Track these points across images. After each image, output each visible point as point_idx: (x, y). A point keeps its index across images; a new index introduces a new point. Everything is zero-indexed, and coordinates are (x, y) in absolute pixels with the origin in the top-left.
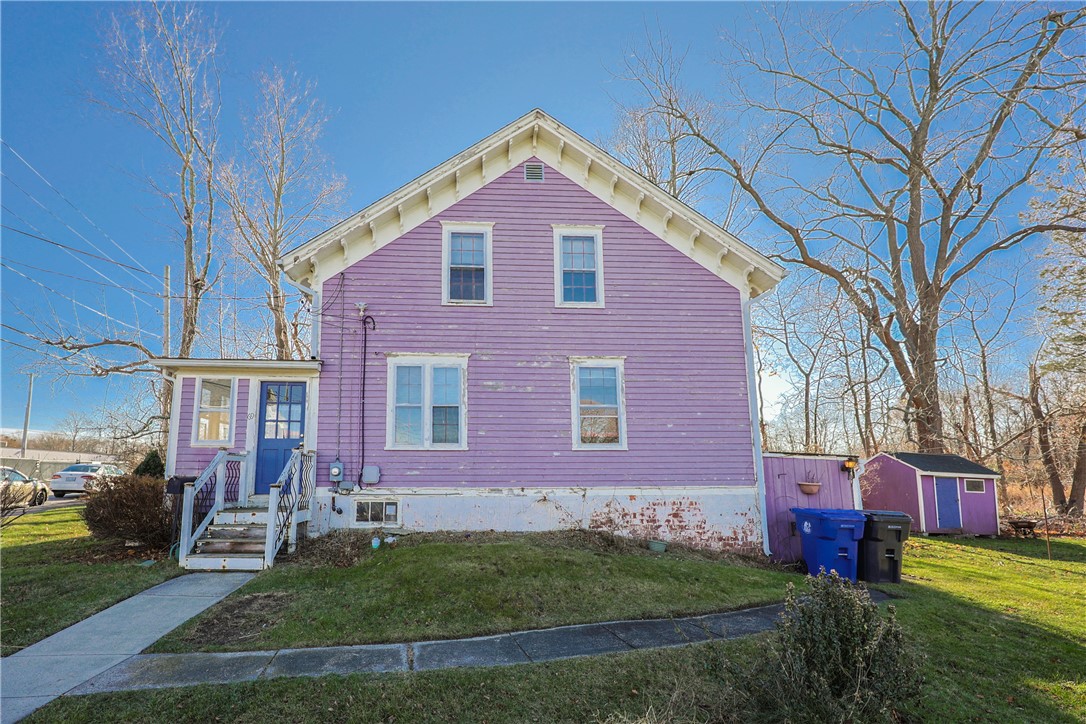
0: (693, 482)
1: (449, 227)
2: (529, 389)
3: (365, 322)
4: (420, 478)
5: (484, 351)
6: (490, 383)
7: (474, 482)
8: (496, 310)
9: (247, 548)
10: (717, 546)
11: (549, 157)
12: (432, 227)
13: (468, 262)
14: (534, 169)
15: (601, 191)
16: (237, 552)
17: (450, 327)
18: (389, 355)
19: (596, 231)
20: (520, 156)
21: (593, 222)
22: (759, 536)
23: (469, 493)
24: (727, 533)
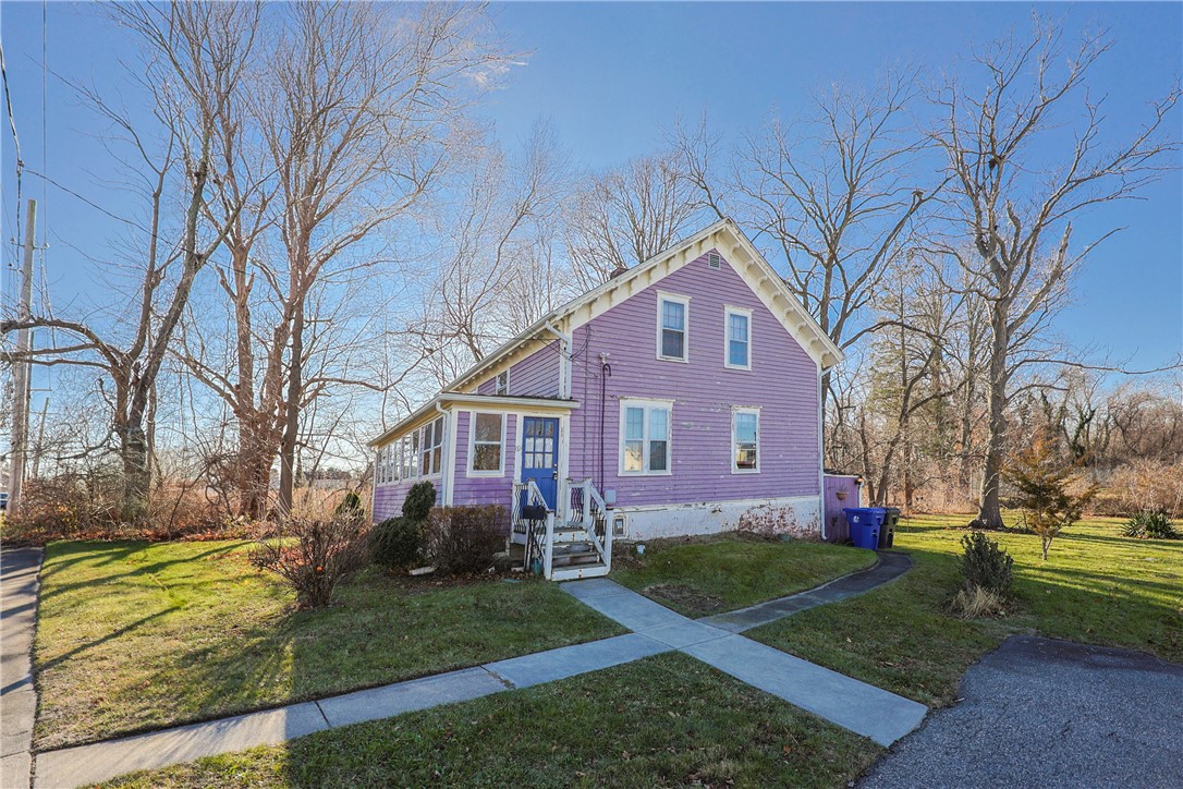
0: (791, 494)
1: (662, 296)
2: (708, 428)
3: (604, 369)
4: (641, 498)
5: (683, 399)
6: (685, 423)
7: (675, 500)
8: (691, 366)
9: (582, 560)
10: (800, 535)
11: (724, 252)
12: (649, 294)
13: (674, 326)
14: (714, 257)
15: (752, 283)
16: (576, 564)
17: (662, 377)
18: (622, 398)
19: (748, 313)
20: (707, 247)
21: (747, 306)
22: (820, 527)
23: (672, 508)
24: (805, 527)
